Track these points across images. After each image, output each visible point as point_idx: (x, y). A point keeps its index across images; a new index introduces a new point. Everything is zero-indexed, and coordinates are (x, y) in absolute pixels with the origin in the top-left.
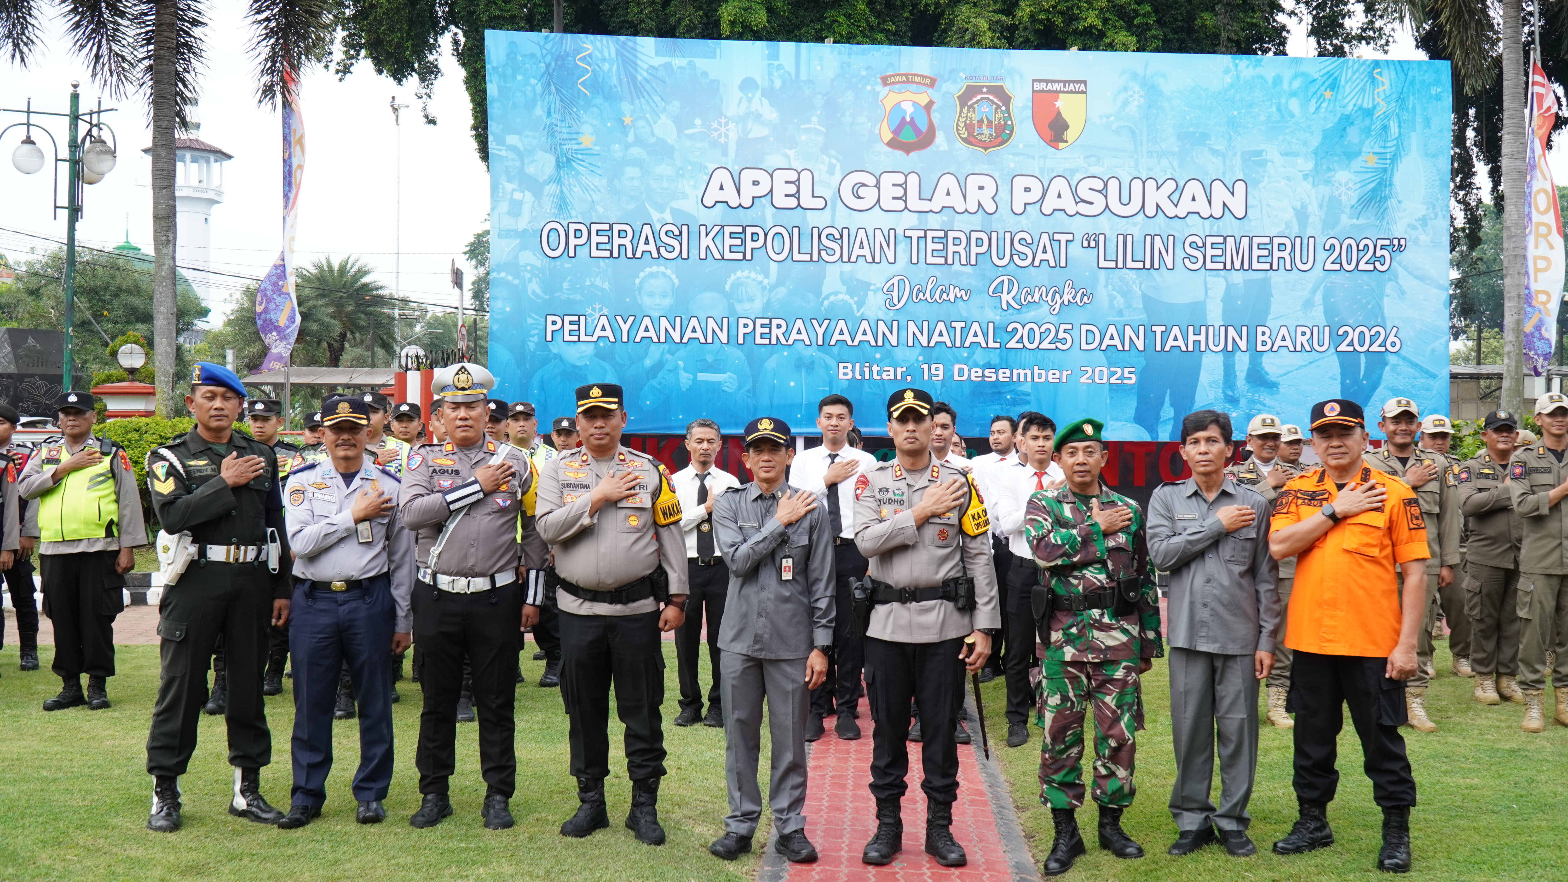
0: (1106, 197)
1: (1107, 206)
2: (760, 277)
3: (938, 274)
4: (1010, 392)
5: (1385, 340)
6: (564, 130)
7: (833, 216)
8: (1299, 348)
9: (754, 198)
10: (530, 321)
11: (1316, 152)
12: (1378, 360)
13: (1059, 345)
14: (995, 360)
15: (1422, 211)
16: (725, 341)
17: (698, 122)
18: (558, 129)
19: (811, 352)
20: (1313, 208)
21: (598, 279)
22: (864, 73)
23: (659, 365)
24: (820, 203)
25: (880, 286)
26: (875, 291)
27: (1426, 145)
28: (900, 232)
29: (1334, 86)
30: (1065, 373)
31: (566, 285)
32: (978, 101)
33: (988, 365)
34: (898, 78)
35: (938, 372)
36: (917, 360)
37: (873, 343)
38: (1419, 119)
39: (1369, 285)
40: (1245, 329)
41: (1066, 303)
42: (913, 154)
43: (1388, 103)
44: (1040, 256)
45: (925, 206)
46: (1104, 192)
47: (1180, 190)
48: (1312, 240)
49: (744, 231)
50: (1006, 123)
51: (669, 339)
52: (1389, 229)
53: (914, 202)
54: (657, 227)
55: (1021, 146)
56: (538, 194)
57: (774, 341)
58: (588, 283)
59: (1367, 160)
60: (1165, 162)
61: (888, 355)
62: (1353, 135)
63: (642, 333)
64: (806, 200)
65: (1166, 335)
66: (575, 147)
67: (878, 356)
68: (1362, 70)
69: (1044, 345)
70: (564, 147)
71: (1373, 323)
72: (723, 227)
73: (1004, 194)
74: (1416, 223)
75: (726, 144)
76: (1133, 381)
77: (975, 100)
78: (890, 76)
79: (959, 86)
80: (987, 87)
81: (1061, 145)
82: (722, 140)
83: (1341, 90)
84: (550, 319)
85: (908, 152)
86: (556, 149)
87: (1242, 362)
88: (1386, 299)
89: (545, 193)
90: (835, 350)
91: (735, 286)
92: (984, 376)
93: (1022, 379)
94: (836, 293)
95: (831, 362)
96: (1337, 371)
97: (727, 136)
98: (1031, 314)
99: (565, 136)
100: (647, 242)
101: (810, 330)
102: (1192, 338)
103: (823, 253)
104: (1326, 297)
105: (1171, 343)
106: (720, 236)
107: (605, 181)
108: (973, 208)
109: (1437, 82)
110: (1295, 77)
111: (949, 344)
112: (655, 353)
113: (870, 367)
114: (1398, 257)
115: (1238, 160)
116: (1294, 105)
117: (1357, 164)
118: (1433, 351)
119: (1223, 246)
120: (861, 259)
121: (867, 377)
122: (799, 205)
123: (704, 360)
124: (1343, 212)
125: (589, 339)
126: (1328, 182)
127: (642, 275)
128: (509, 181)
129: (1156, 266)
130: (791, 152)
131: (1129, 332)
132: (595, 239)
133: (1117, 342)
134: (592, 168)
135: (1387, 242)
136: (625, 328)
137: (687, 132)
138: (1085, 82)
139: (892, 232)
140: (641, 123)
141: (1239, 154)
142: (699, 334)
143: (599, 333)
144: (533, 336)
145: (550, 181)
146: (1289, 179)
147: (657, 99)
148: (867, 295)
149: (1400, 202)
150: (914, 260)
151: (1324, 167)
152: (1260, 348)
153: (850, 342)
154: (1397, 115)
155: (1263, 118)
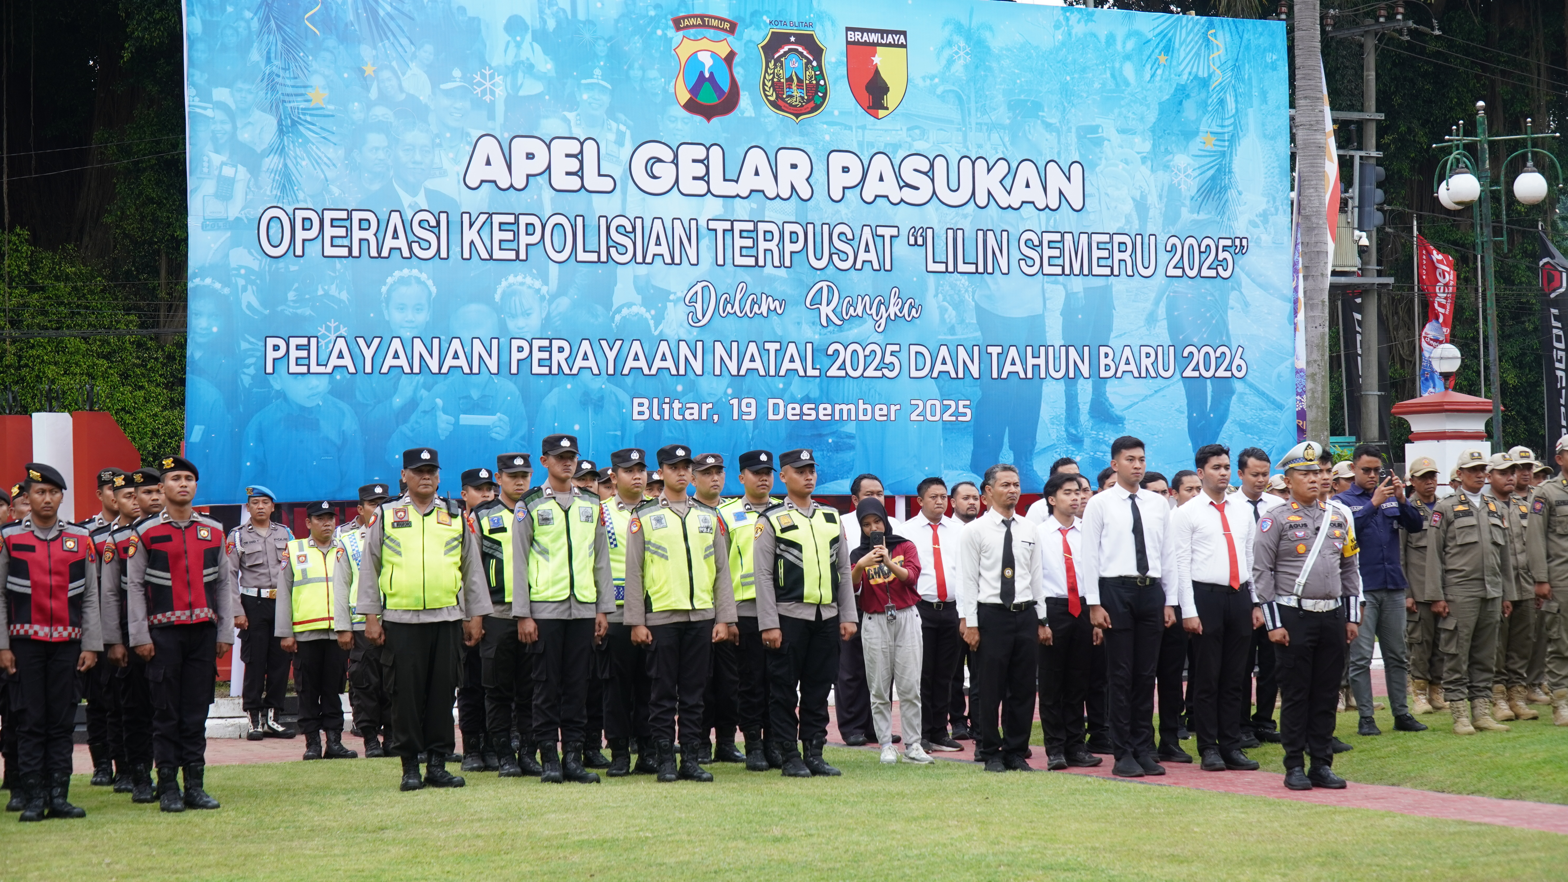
0: (933, 180)
1: (934, 192)
2: (537, 284)
3: (748, 279)
4: (833, 434)
5: (1231, 363)
6: (288, 82)
7: (624, 201)
8: (1143, 374)
9: (528, 176)
10: (244, 345)
11: (1153, 130)
12: (1224, 386)
13: (885, 371)
14: (815, 393)
15: (1262, 204)
16: (494, 370)
17: (457, 73)
18: (280, 80)
19: (600, 384)
20: (1153, 199)
21: (334, 287)
22: (652, 13)
23: (412, 404)
24: (607, 184)
25: (681, 294)
26: (675, 302)
27: (1263, 125)
28: (703, 223)
29: (1168, 49)
30: (893, 408)
31: (291, 295)
32: (785, 53)
33: (807, 400)
34: (693, 21)
35: (749, 408)
36: (725, 393)
37: (674, 372)
38: (1255, 92)
39: (1212, 295)
40: (1086, 349)
41: (892, 317)
42: (715, 120)
43: (1223, 71)
44: (862, 256)
45: (730, 189)
46: (930, 174)
47: (1012, 172)
48: (1153, 238)
49: (517, 222)
50: (818, 83)
51: (425, 368)
52: (1231, 227)
53: (718, 185)
54: (409, 215)
55: (836, 113)
56: (254, 170)
57: (555, 370)
58: (320, 292)
59: (1204, 142)
60: (995, 136)
61: (691, 387)
62: (1190, 110)
63: (390, 361)
64: (592, 181)
65: (1002, 357)
66: (303, 105)
67: (680, 388)
68: (1196, 30)
69: (870, 372)
70: (288, 105)
71: (1218, 342)
72: (491, 215)
73: (819, 176)
74: (1257, 220)
75: (493, 103)
76: (968, 418)
77: (782, 52)
78: (684, 18)
79: (763, 33)
80: (795, 35)
81: (882, 113)
82: (488, 98)
83: (1176, 55)
84: (271, 342)
85: (709, 119)
86: (277, 107)
87: (1085, 390)
88: (1230, 312)
89: (264, 169)
90: (629, 380)
91: (508, 294)
92: (802, 414)
93: (845, 418)
94: (629, 305)
95: (624, 397)
96: (1182, 401)
97: (492, 93)
98: (853, 332)
99: (289, 90)
100: (395, 236)
101: (599, 354)
102: (1031, 361)
103: (613, 251)
104: (1170, 309)
105: (1008, 368)
106: (487, 227)
107: (341, 152)
108: (785, 192)
109: (1273, 48)
110: (1129, 35)
111: (762, 373)
112: (407, 387)
113: (670, 404)
114: (1242, 260)
115: (1073, 138)
116: (1129, 70)
117: (1195, 146)
118: (1279, 376)
119: (1060, 245)
120: (658, 260)
121: (666, 417)
122: (583, 186)
123: (468, 397)
124: (1184, 205)
125: (321, 369)
126: (1166, 167)
127: (390, 280)
128: (217, 151)
129: (990, 270)
130: (571, 116)
131: (962, 354)
132: (329, 232)
133: (949, 367)
134: (325, 134)
135: (1228, 242)
136: (369, 353)
137: (443, 86)
138: (904, 33)
139: (693, 223)
140: (386, 74)
141: (1074, 130)
142: (462, 362)
143: (334, 361)
144: (248, 366)
145: (271, 151)
146: (1127, 162)
147: (405, 41)
148: (666, 307)
149: (1240, 193)
150: (720, 262)
151: (1162, 149)
152: (1103, 374)
153: (646, 371)
154: (1234, 86)
155: (1097, 85)
